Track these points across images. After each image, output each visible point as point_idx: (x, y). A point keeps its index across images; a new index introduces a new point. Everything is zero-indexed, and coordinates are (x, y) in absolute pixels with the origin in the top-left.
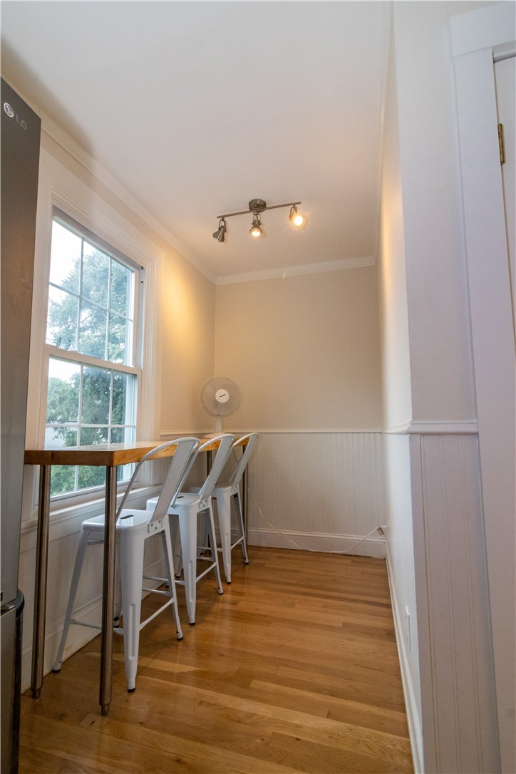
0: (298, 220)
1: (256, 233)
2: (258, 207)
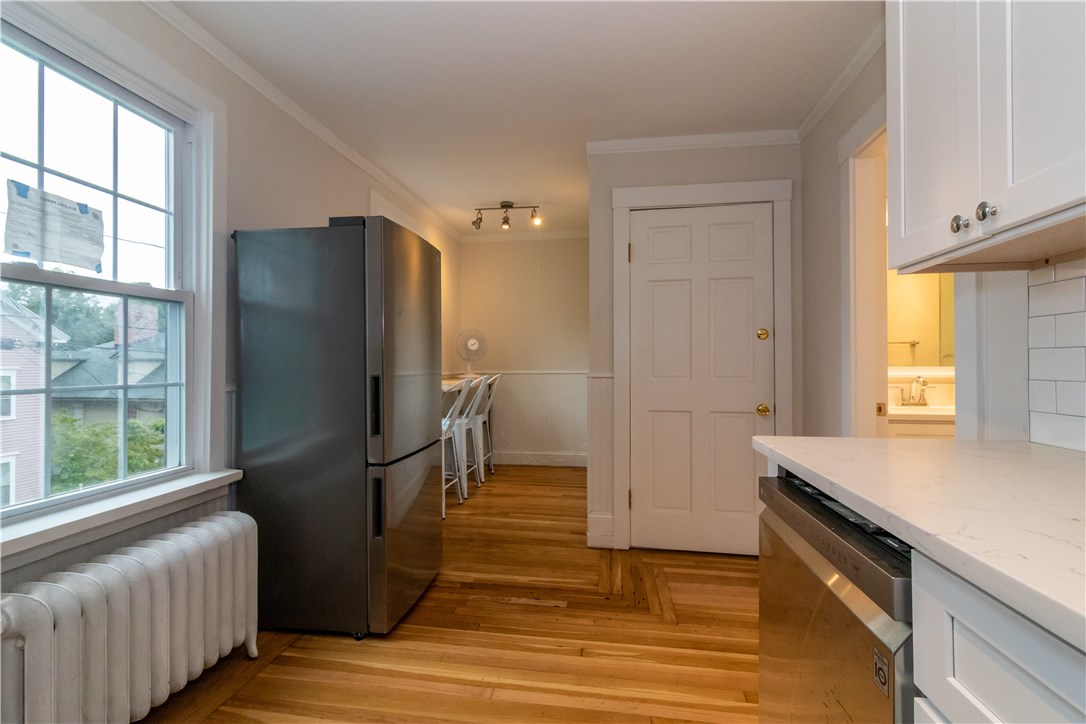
0: (537, 222)
1: (506, 227)
2: (507, 206)
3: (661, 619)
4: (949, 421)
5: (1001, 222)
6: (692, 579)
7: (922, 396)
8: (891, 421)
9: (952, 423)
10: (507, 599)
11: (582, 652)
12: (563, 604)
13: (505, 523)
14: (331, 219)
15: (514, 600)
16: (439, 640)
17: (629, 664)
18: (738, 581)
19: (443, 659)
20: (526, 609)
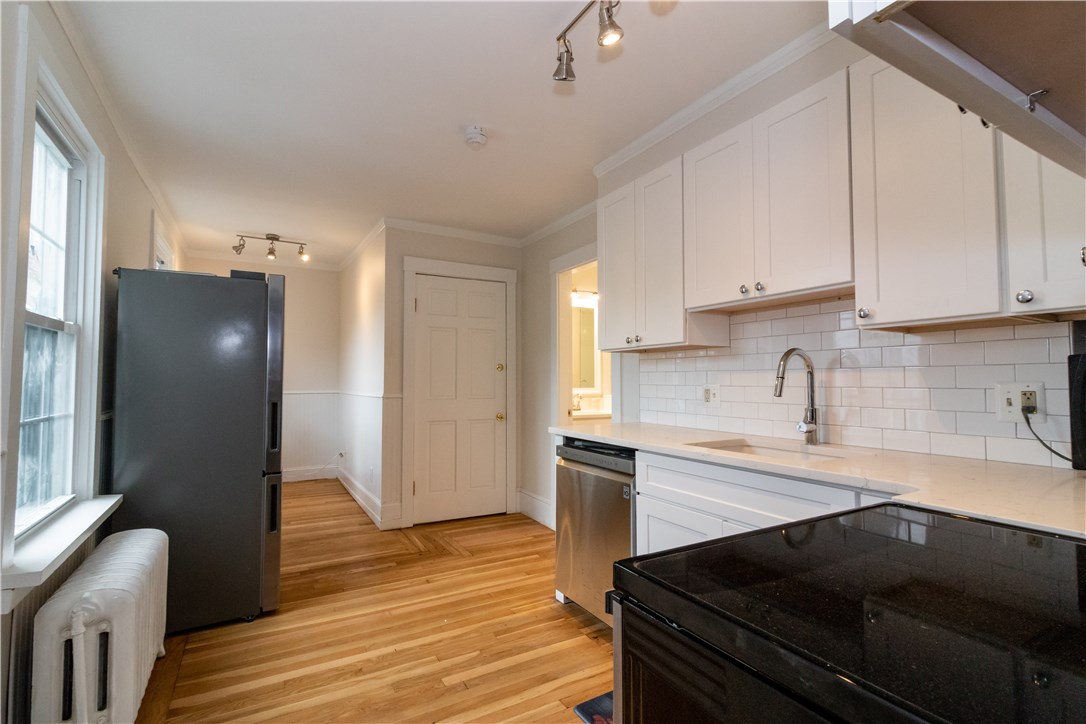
0: (305, 258)
1: (271, 257)
2: (273, 238)
3: (461, 555)
4: (608, 417)
5: (642, 344)
6: (467, 533)
7: (578, 405)
8: (575, 419)
9: (610, 418)
10: (348, 572)
11: (428, 582)
12: (394, 564)
13: (297, 529)
14: (232, 271)
15: (355, 571)
16: (321, 604)
17: (462, 578)
18: (493, 529)
19: (335, 610)
20: (369, 573)
